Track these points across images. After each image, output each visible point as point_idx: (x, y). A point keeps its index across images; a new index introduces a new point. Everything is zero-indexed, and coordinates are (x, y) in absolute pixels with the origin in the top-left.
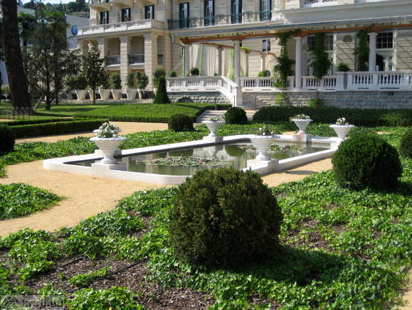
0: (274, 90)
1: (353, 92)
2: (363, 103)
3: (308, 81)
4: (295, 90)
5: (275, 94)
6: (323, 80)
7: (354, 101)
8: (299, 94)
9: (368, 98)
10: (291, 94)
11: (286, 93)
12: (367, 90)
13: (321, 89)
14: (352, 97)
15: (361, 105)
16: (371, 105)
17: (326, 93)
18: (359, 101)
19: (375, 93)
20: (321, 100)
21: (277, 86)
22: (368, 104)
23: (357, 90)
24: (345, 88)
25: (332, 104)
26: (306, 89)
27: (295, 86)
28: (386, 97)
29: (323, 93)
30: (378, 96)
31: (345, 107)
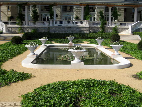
0: (16, 26)
1: (56, 27)
2: (60, 31)
3: (31, 23)
4: (26, 26)
5: (17, 27)
6: (37, 22)
7: (57, 30)
8: (27, 27)
9: (61, 29)
10: (24, 27)
11: (22, 27)
12: (61, 26)
13: (36, 26)
14: (56, 29)
15: (59, 32)
16: (63, 31)
17: (38, 27)
18: (58, 30)
19: (64, 27)
20: (37, 30)
21: (18, 24)
22: (62, 31)
23: (58, 26)
24: (53, 25)
25: (41, 31)
26: (30, 26)
27: (25, 24)
28: (68, 29)
29: (37, 27)
30: (65, 28)
31: (53, 32)
